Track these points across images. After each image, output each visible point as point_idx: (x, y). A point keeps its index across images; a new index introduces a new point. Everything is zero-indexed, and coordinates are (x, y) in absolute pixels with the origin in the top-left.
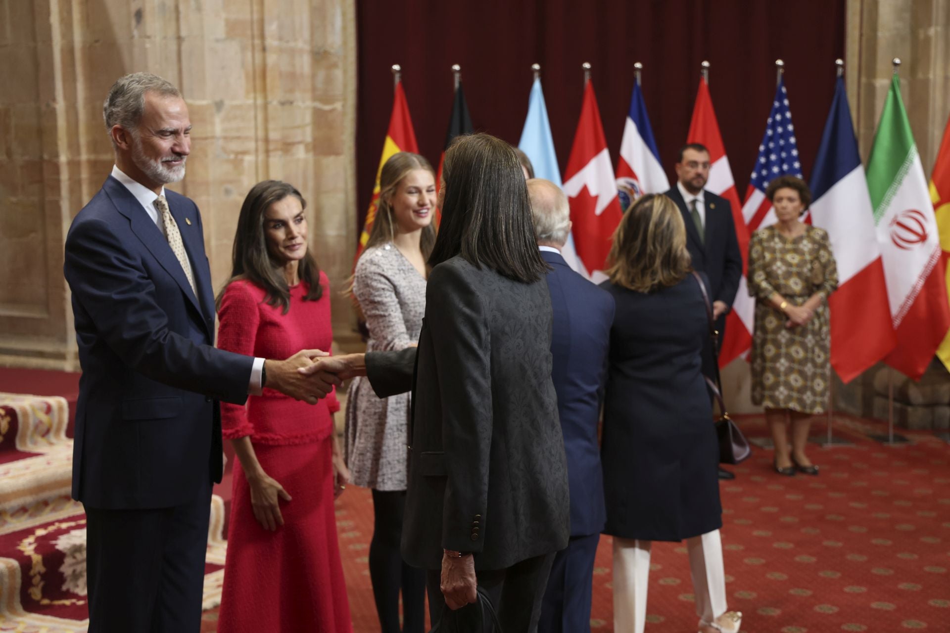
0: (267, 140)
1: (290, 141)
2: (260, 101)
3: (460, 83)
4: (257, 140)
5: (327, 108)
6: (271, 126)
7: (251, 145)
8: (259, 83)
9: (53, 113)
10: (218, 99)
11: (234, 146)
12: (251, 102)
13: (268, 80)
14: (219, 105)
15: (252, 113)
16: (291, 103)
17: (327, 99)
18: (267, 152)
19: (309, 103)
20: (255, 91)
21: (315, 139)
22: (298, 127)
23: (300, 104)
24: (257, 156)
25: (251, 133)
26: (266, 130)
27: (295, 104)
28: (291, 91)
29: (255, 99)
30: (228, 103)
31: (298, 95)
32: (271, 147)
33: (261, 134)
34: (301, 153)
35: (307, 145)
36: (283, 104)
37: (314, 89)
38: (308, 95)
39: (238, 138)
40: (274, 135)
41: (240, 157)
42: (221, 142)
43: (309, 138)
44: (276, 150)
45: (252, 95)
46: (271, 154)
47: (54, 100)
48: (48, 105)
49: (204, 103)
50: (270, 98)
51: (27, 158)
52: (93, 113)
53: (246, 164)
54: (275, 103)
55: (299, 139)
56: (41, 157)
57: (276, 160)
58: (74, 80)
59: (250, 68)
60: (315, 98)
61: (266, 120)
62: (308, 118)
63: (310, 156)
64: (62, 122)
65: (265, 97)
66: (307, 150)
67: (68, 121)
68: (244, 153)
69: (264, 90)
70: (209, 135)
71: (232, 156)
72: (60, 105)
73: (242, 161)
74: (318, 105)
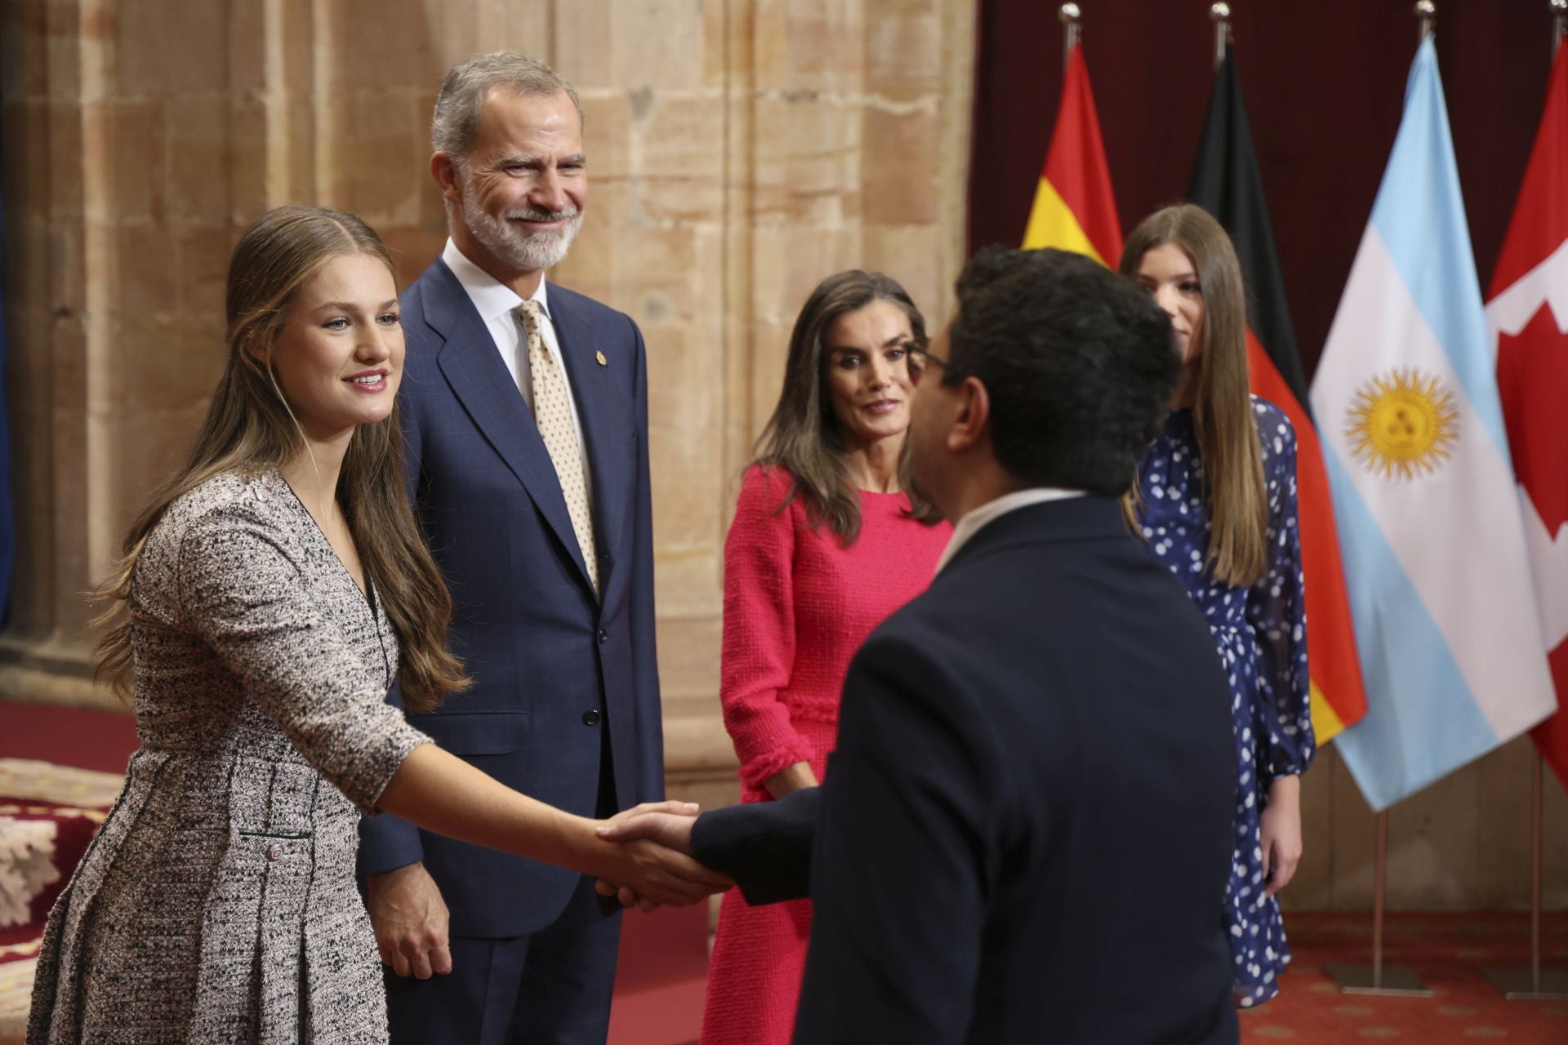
0: (750, 186)
1: (806, 187)
2: (737, 92)
3: (1228, 47)
4: (726, 186)
5: (901, 108)
6: (763, 150)
7: (713, 198)
8: (736, 47)
9: (259, 114)
10: (637, 85)
11: (672, 199)
12: (716, 92)
13: (760, 41)
14: (641, 101)
15: (718, 121)
16: (813, 96)
17: (901, 86)
18: (751, 213)
19: (856, 98)
20: (727, 69)
21: (867, 185)
22: (829, 155)
23: (834, 98)
24: (726, 223)
25: (715, 169)
26: (750, 160)
27: (822, 98)
28: (814, 67)
29: (727, 85)
30: (661, 95)
31: (830, 77)
32: (761, 202)
33: (737, 170)
34: (832, 218)
35: (846, 200)
36: (792, 98)
37: (870, 63)
38: (855, 78)
39: (684, 179)
40: (766, 174)
41: (685, 224)
42: (642, 190)
43: (853, 184)
44: (771, 209)
45: (720, 77)
46: (760, 219)
47: (262, 84)
48: (249, 98)
49: (604, 94)
50: (761, 86)
51: (196, 221)
52: (350, 118)
53: (699, 244)
54: (774, 95)
55: (828, 183)
56: (229, 221)
57: (771, 234)
58: (309, 38)
59: (718, 14)
60: (870, 87)
61: (751, 137)
62: (853, 134)
63: (855, 225)
64: (278, 138)
65: (751, 82)
66: (847, 212)
67: (293, 137)
68: (697, 216)
69: (749, 63)
70: (615, 171)
71: (667, 224)
72: (276, 99)
73: (690, 234)
74: (881, 102)
